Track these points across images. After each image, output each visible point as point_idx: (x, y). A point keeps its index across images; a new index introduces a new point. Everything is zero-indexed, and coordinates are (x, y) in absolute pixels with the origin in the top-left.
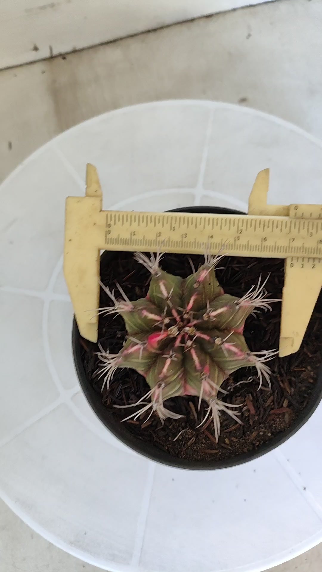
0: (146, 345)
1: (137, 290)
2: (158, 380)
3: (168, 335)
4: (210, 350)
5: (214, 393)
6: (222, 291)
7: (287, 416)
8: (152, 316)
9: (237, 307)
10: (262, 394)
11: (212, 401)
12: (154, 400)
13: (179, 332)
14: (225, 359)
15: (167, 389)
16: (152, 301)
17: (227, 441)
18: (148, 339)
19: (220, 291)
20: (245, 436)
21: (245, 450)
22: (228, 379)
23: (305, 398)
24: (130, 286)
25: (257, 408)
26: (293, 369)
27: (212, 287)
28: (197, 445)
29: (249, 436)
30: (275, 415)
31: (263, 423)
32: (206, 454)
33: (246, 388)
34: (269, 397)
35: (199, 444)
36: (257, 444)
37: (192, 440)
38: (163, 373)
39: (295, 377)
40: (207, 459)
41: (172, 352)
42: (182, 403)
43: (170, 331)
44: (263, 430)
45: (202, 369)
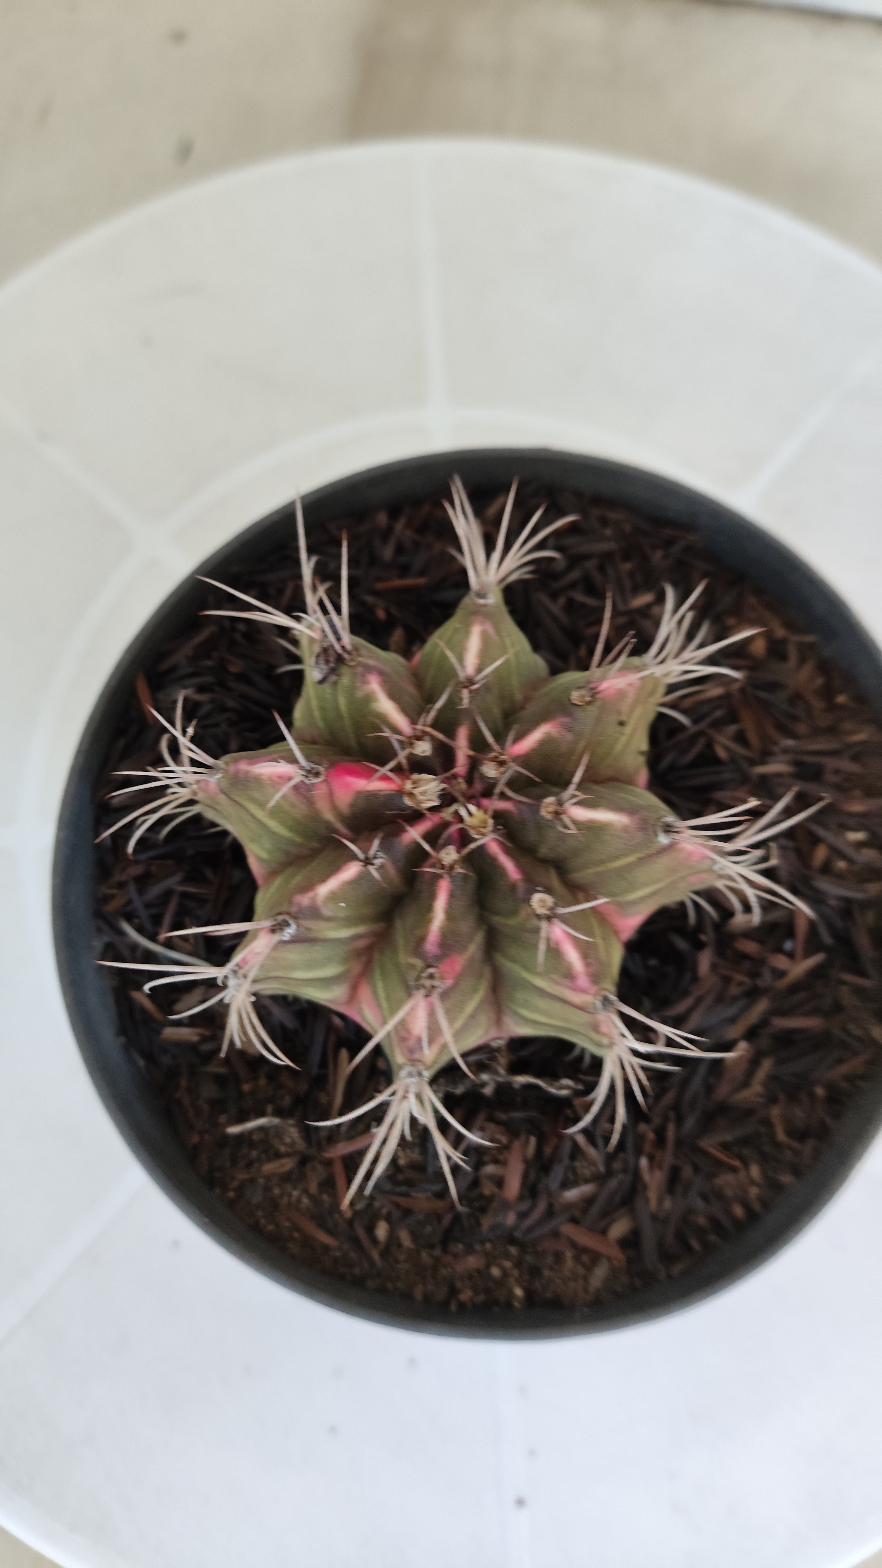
0: (315, 781)
1: (398, 635)
2: (284, 908)
3: (400, 793)
4: (497, 920)
5: (429, 1054)
6: (643, 776)
7: (600, 1272)
8: (386, 706)
9: (664, 839)
10: (571, 1154)
11: (410, 1075)
12: (237, 960)
13: (437, 804)
14: (527, 976)
15: (294, 954)
16: (417, 677)
17: (382, 1231)
18: (332, 765)
19: (637, 771)
20: (445, 1251)
21: (418, 1293)
22: (498, 1050)
23: (688, 1248)
24: (381, 614)
25: (531, 1190)
26: (709, 1144)
27: (624, 739)
28: (288, 1187)
29: (456, 1256)
30: (573, 1244)
31: (522, 1246)
32: (298, 1229)
33: (534, 1114)
34: (587, 1181)
35: (295, 1188)
36: (466, 1295)
37: (283, 1165)
38: (310, 894)
39: (696, 1169)
40: (291, 1245)
41: (379, 849)
42: (319, 1038)
43: (414, 783)
44: (508, 1264)
45: (439, 958)
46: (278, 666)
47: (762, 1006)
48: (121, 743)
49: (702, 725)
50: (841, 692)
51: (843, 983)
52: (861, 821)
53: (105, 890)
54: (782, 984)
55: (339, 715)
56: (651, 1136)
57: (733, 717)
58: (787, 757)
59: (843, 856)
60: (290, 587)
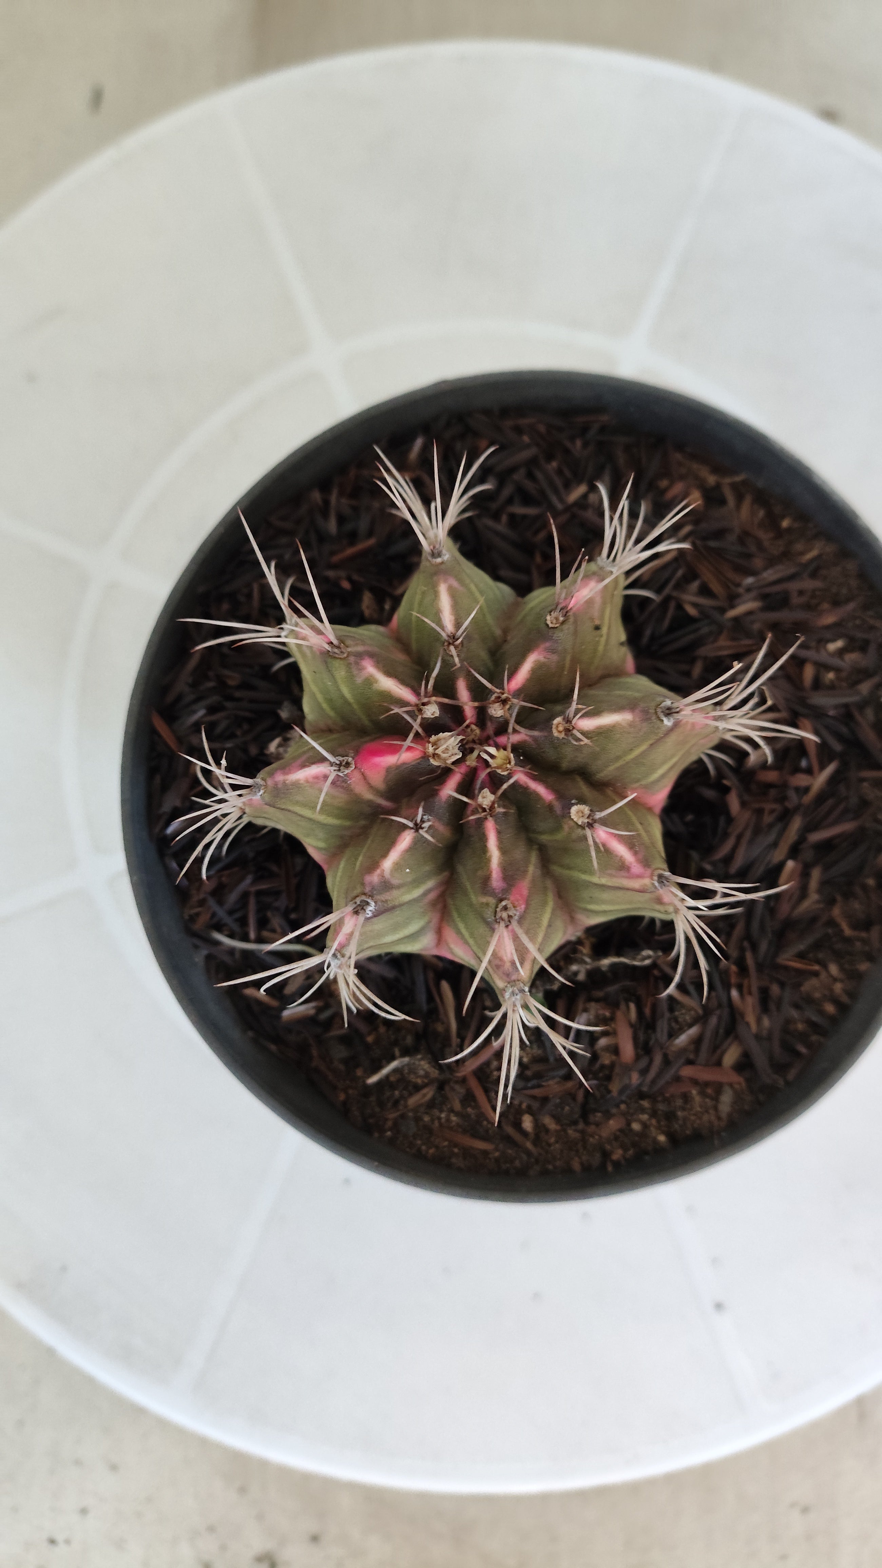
0: (348, 771)
1: (367, 601)
2: (359, 891)
3: (425, 757)
4: (545, 838)
5: (525, 973)
6: (630, 663)
7: (726, 1099)
8: (388, 684)
9: (668, 722)
10: (671, 1010)
11: (513, 994)
12: (334, 945)
13: (460, 756)
14: (585, 877)
15: (380, 924)
16: (401, 641)
17: (527, 1123)
18: (357, 751)
19: (624, 661)
20: (587, 1123)
21: (576, 1165)
22: (579, 942)
23: (798, 1054)
24: (346, 585)
25: (644, 1049)
26: (787, 958)
27: (603, 639)
28: (436, 1112)
29: (597, 1125)
30: (695, 1082)
31: (652, 1098)
32: (456, 1146)
33: (628, 983)
34: (690, 1026)
35: (441, 1111)
36: (618, 1154)
37: (425, 1095)
38: (378, 871)
39: (782, 985)
40: (454, 1160)
41: (424, 813)
42: (420, 979)
43: (434, 744)
44: (645, 1117)
45: (506, 891)
46: (272, 665)
47: (796, 824)
48: (158, 779)
49: (667, 591)
50: (783, 517)
51: (863, 780)
52: (836, 631)
53: (188, 912)
54: (807, 799)
55: (346, 702)
56: (734, 968)
57: (692, 575)
58: (753, 594)
59: (828, 668)
60: (256, 588)
